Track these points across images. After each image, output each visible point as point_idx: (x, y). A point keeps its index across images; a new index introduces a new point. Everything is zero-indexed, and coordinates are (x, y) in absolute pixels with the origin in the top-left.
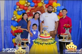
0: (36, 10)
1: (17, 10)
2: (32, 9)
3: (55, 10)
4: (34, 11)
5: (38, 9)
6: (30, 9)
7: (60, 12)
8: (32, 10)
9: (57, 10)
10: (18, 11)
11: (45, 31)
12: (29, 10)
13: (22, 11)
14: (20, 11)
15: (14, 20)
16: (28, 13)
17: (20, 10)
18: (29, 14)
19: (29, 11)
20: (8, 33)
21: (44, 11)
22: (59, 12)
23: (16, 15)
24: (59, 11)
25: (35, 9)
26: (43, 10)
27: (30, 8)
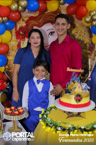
0: (41, 20)
2: (31, 18)
3: (93, 20)
4: (37, 24)
5: (48, 19)
6: (26, 19)
8: (33, 22)
12: (23, 20)
13: (4, 22)
16: (20, 28)
18: (25, 33)
19: (24, 24)
27: (26, 15)
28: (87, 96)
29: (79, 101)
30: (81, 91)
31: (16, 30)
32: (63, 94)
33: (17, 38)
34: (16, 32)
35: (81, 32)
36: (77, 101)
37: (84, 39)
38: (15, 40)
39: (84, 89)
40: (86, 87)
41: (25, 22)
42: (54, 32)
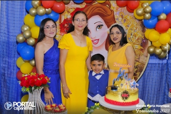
1: (34, 11)
3: (145, 12)
5: (96, 11)
6: (72, 11)
7: (159, 20)
9: (150, 13)
10: (36, 15)
11: (122, 79)
12: (68, 12)
13: (47, 14)
14: (42, 15)
15: (25, 42)
17: (42, 10)
19: (69, 16)
20: (12, 77)
21: (112, 16)
22: (156, 19)
23: (30, 28)
24: (158, 16)
25: (87, 11)
26: (109, 12)
27: (72, 6)
28: (135, 94)
29: (126, 98)
30: (129, 88)
31: (60, 22)
32: (109, 91)
33: (61, 31)
34: (60, 25)
35: (132, 25)
36: (123, 99)
37: (136, 33)
38: (59, 33)
39: (132, 86)
40: (134, 83)
41: (71, 14)
42: (102, 25)
